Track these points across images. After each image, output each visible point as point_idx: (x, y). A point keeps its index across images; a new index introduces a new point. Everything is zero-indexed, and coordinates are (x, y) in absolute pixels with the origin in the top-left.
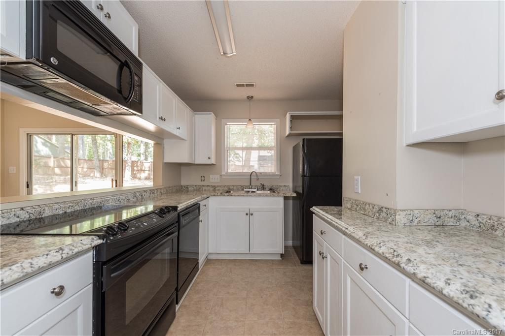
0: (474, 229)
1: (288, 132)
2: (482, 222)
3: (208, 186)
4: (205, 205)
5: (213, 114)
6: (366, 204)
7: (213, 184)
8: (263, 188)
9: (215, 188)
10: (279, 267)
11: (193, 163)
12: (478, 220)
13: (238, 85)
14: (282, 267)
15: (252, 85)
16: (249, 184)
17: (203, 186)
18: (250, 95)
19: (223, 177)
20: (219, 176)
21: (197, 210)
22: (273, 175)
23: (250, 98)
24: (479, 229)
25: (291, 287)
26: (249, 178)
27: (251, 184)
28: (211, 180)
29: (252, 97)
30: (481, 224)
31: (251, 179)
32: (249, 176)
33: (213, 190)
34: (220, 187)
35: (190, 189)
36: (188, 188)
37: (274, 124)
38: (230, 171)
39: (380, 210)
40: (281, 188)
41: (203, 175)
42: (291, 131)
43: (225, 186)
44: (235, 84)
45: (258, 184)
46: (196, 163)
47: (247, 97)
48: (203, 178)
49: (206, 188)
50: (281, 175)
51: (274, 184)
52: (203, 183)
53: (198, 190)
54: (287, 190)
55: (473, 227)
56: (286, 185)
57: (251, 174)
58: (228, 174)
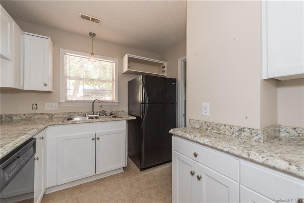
0: (293, 138)
1: (125, 69)
2: (301, 133)
3: (42, 114)
4: (43, 138)
5: (50, 39)
6: (221, 125)
7: (49, 112)
8: (104, 113)
9: (52, 116)
10: (125, 180)
11: (22, 88)
12: (297, 132)
13: (83, 17)
14: (127, 179)
15: (98, 21)
16: (92, 111)
17: (35, 114)
18: (93, 32)
19: (62, 105)
20: (57, 104)
21: (32, 149)
22: (113, 103)
23: (92, 35)
24: (298, 138)
25: (142, 198)
26: (92, 105)
27: (93, 111)
28: (46, 108)
29: (94, 35)
30: (299, 135)
31: (93, 106)
32: (92, 104)
33: (49, 118)
34: (58, 114)
35: (15, 118)
36: (12, 118)
37: (113, 62)
38: (69, 99)
39: (241, 130)
40: (119, 113)
41: (35, 102)
42: (129, 69)
43: (65, 113)
44: (81, 14)
45: (100, 110)
46: (25, 89)
47: (90, 33)
48: (35, 107)
49: (40, 117)
50: (119, 103)
51: (114, 110)
52: (35, 111)
53: (28, 119)
54: (124, 114)
55: (292, 137)
56: (123, 110)
57: (94, 101)
58: (67, 102)
